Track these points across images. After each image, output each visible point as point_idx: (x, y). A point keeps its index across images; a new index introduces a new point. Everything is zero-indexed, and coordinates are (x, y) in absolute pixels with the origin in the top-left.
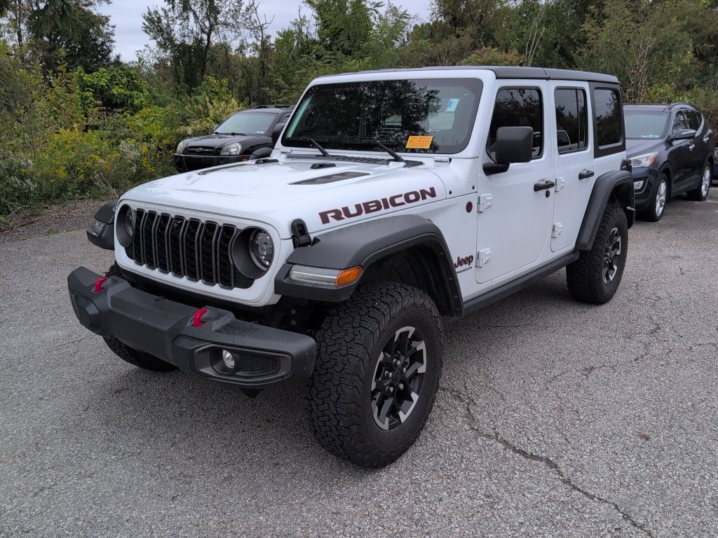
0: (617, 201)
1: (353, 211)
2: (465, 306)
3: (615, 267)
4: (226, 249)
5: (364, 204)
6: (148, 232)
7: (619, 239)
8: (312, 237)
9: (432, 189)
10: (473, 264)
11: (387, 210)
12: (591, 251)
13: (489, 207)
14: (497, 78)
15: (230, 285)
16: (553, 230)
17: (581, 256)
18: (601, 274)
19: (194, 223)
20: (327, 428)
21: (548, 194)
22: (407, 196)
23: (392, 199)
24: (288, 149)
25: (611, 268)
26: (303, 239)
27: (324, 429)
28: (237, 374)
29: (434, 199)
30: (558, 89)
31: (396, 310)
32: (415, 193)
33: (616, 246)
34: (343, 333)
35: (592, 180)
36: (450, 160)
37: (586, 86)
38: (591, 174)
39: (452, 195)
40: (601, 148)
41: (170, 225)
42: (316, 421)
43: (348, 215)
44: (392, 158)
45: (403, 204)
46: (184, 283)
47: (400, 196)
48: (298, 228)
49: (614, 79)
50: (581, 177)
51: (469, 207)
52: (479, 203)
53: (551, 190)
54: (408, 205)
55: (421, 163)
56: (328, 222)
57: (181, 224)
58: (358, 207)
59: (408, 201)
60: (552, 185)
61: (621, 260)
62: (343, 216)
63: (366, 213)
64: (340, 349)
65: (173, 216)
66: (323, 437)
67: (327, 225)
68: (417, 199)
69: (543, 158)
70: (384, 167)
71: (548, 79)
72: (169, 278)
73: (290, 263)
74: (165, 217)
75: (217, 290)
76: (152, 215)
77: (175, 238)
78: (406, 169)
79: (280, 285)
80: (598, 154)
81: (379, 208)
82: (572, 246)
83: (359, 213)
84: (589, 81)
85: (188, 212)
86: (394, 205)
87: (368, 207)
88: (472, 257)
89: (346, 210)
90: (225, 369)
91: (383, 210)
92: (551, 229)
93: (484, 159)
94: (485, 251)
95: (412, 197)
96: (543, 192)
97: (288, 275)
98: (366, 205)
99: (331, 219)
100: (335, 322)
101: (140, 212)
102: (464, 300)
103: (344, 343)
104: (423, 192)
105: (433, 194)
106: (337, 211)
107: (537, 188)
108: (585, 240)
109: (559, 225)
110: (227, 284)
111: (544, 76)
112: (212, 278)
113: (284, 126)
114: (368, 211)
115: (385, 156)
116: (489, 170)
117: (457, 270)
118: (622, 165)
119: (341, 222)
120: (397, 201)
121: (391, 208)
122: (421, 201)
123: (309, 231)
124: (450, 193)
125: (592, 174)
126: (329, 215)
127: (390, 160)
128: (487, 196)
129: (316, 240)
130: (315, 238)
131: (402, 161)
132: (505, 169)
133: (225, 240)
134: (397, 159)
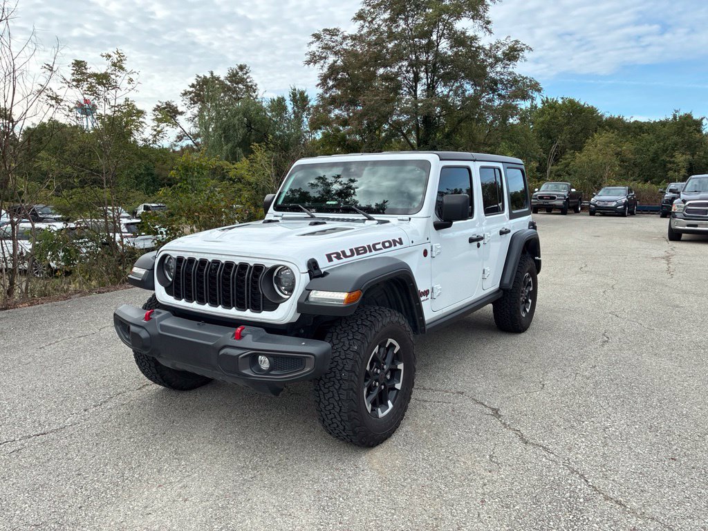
0: (527, 253)
1: (348, 253)
2: (427, 327)
3: (530, 301)
4: (256, 282)
5: (355, 249)
6: (188, 274)
7: (531, 280)
8: (323, 271)
9: (400, 239)
10: (429, 296)
11: (371, 254)
12: (511, 290)
13: (439, 253)
14: (440, 160)
15: (260, 310)
16: (484, 273)
17: (504, 294)
18: (519, 309)
19: (229, 265)
20: (332, 416)
21: (479, 246)
22: (383, 244)
23: (374, 245)
24: (280, 213)
25: (527, 302)
26: (316, 272)
27: (330, 416)
28: (271, 373)
29: (402, 246)
30: (482, 168)
31: (378, 326)
32: (389, 242)
33: (529, 284)
34: (342, 344)
35: (510, 235)
36: (410, 219)
37: (500, 165)
38: (507, 232)
39: (413, 244)
40: (514, 212)
41: (208, 267)
42: (324, 410)
43: (346, 256)
44: (366, 218)
45: (381, 249)
46: (220, 310)
47: (379, 243)
48: (313, 266)
49: (520, 161)
50: (502, 233)
51: (425, 253)
52: (432, 251)
53: (481, 242)
54: (384, 250)
55: (388, 222)
56: (332, 261)
57: (218, 266)
58: (351, 250)
59: (385, 247)
60: (482, 238)
61: (533, 295)
62: (342, 257)
63: (357, 255)
64: (340, 355)
65: (210, 260)
66: (329, 425)
67: (331, 263)
68: (390, 246)
69: (474, 219)
70: (362, 224)
71: (474, 161)
72: (207, 308)
73: (308, 290)
74: (203, 262)
75: (248, 314)
76: (191, 260)
77: (212, 277)
78: (379, 225)
79: (303, 306)
80: (512, 216)
81: (365, 252)
82: (497, 286)
83: (352, 255)
84: (502, 162)
85: (223, 257)
86: (376, 250)
87: (357, 251)
88: (428, 290)
89: (343, 252)
90: (260, 370)
91: (368, 254)
92: (482, 272)
93: (434, 218)
94: (437, 287)
95: (387, 244)
96: (476, 243)
97: (307, 298)
98: (357, 249)
99: (334, 259)
100: (335, 337)
101: (180, 259)
102: (426, 323)
103: (343, 351)
104: (394, 241)
105: (401, 243)
106: (337, 253)
107: (471, 240)
108: (507, 281)
109: (487, 269)
110: (257, 309)
111: (472, 158)
112: (244, 305)
113: (274, 197)
114: (358, 254)
115: (361, 217)
116: (438, 227)
117: (422, 299)
118: (529, 226)
119: (341, 261)
120: (378, 247)
121: (374, 252)
122: (393, 248)
123: (320, 267)
124: (412, 242)
125: (509, 231)
126: (333, 256)
127: (365, 220)
128: (436, 245)
129: (326, 274)
130: (324, 272)
131: (374, 220)
132: (449, 226)
133: (256, 276)
134: (370, 219)
